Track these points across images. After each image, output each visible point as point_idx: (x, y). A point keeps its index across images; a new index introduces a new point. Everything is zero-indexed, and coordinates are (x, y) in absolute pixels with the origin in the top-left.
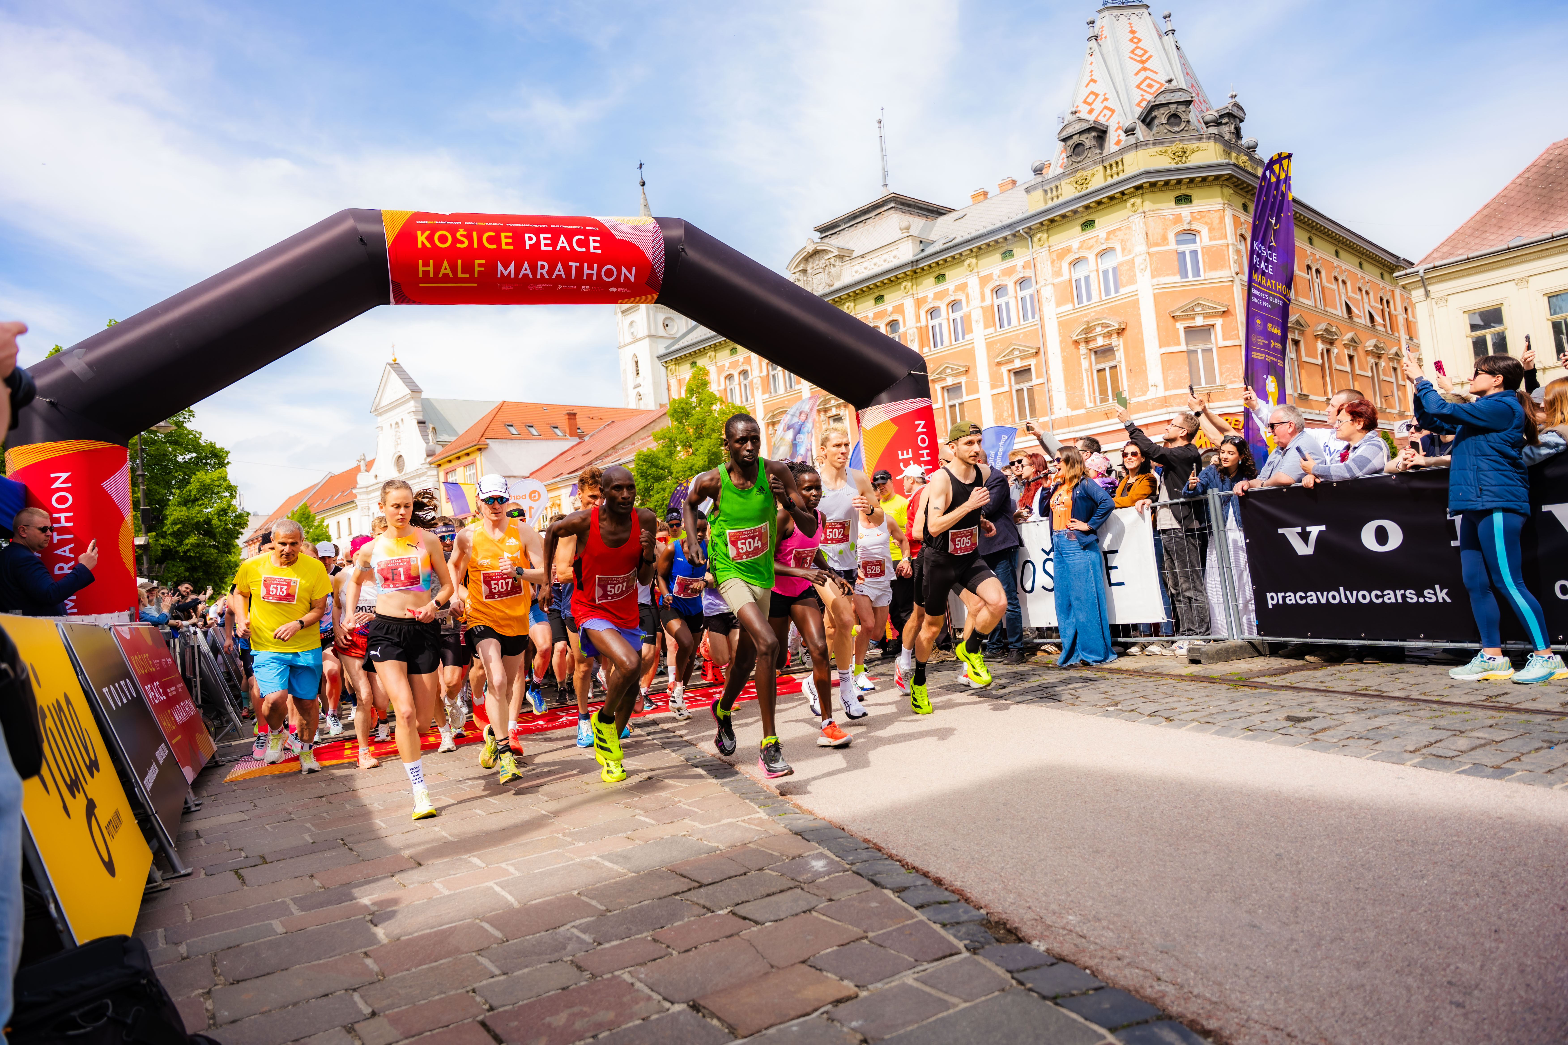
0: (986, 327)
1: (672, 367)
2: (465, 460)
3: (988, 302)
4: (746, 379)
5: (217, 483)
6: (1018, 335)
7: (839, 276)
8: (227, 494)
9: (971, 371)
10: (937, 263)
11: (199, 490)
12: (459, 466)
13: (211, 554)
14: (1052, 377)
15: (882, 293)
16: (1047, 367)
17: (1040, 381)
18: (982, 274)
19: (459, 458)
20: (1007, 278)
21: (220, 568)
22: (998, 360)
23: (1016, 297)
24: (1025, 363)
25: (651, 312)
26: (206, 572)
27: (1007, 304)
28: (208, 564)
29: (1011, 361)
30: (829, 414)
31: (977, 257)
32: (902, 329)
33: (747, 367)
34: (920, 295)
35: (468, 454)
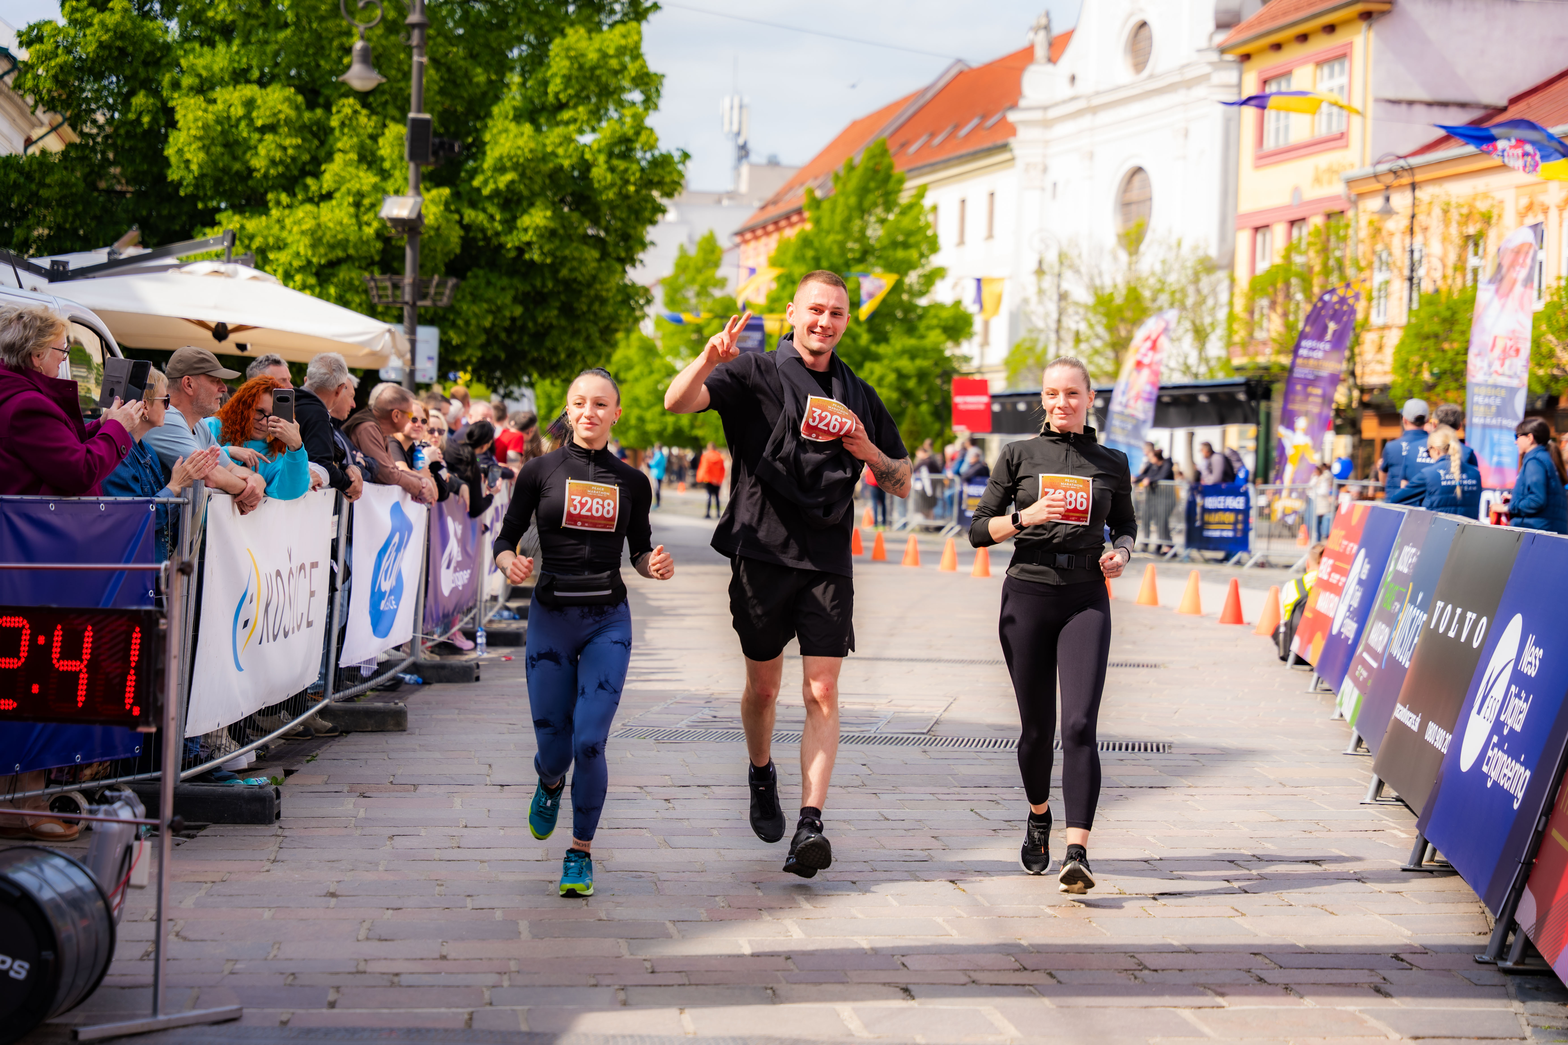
2: (1322, 45)
5: (614, 63)
8: (636, 96)
11: (568, 80)
12: (1303, 62)
13: (582, 262)
19: (1303, 38)
21: (603, 302)
26: (567, 311)
28: (572, 288)
35: (1330, 29)
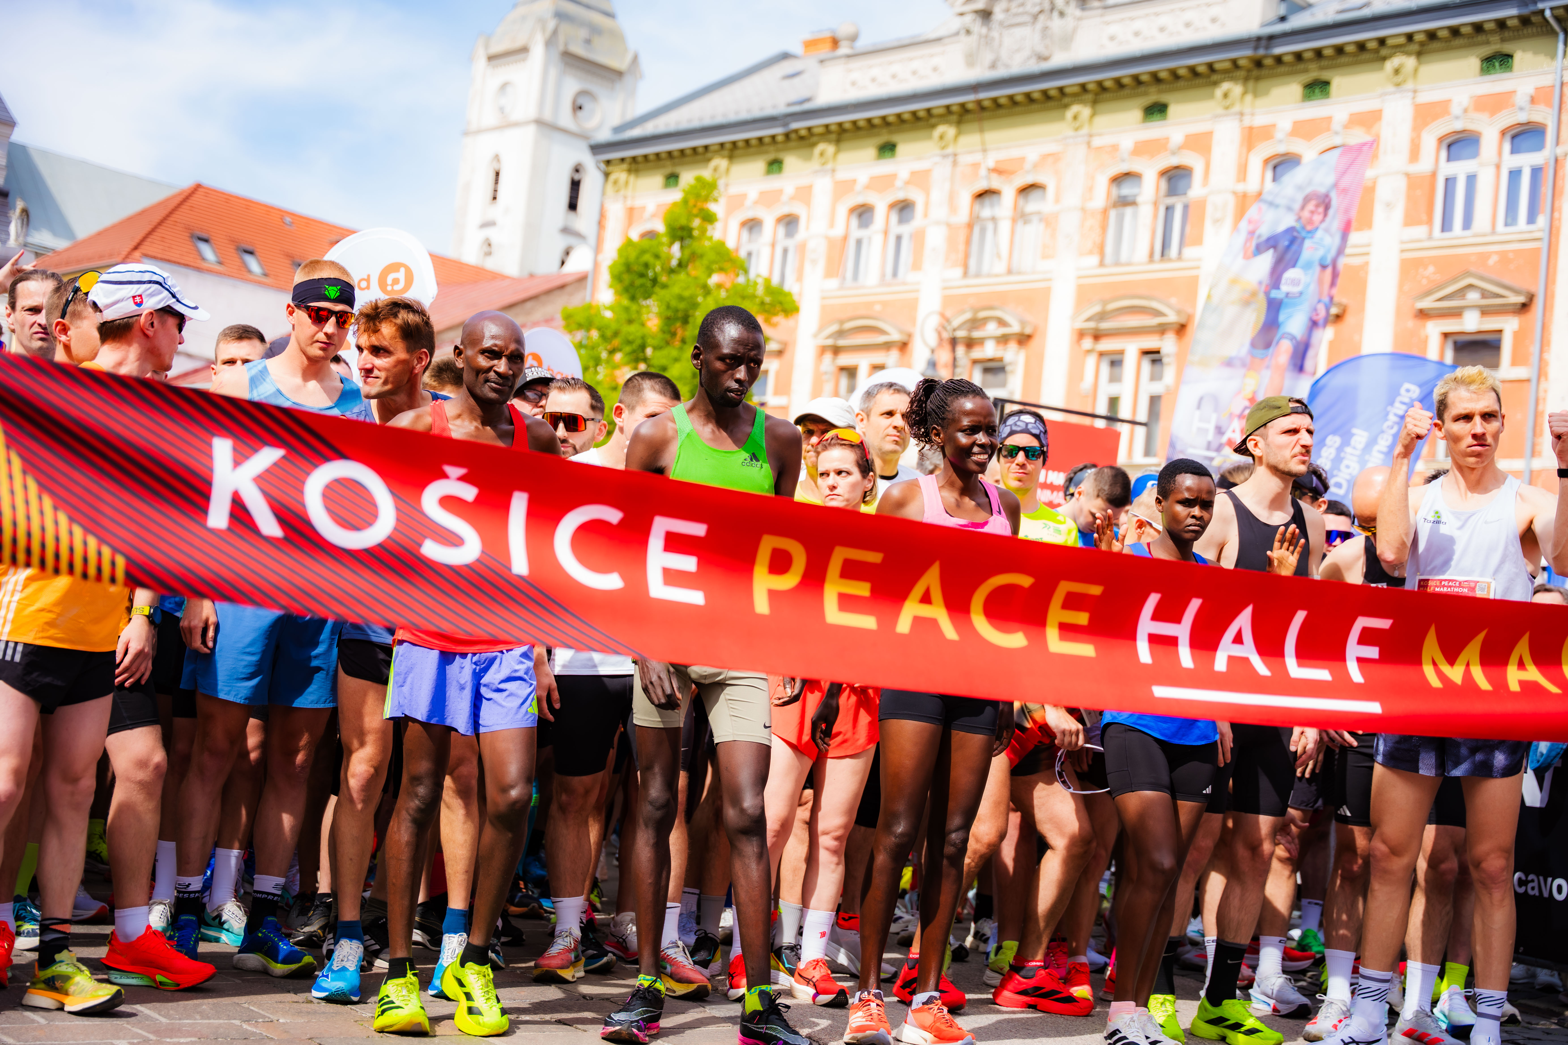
0: (1410, 220)
1: (620, 174)
3: (1425, 165)
4: (790, 234)
6: (1484, 257)
7: (1067, 40)
9: (1349, 319)
10: (1318, 53)
14: (1553, 370)
15: (1164, 98)
16: (1544, 344)
17: (1521, 372)
18: (1424, 97)
20: (1484, 117)
22: (1426, 303)
23: (1498, 167)
24: (1491, 324)
25: (553, 73)
27: (1471, 179)
29: (1456, 313)
30: (977, 353)
31: (1419, 54)
32: (1196, 190)
33: (797, 209)
34: (1260, 120)
